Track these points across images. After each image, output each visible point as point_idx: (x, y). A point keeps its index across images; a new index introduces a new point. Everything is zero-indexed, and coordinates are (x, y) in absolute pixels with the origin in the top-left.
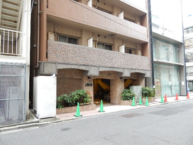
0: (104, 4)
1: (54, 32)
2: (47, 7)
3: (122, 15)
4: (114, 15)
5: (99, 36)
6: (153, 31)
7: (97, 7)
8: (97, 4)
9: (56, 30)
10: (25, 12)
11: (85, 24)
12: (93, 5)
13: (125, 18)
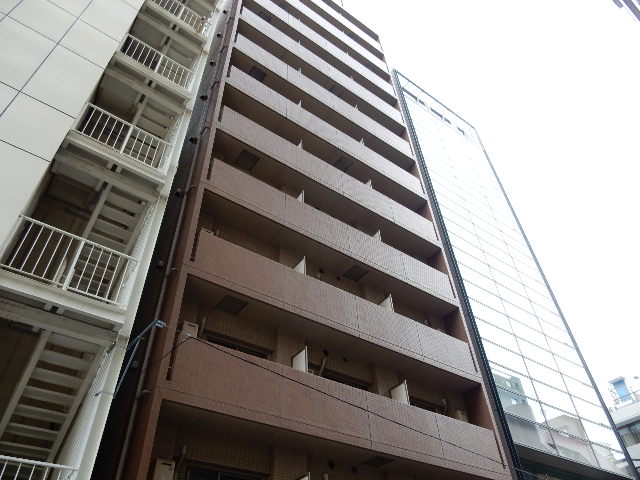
0: (345, 360)
1: (176, 459)
2: (169, 378)
3: (402, 392)
4: (376, 392)
5: (331, 465)
6: (516, 440)
7: (321, 371)
8: (322, 360)
9: (184, 451)
10: (97, 395)
11: (285, 425)
12: (311, 366)
13: (414, 401)
